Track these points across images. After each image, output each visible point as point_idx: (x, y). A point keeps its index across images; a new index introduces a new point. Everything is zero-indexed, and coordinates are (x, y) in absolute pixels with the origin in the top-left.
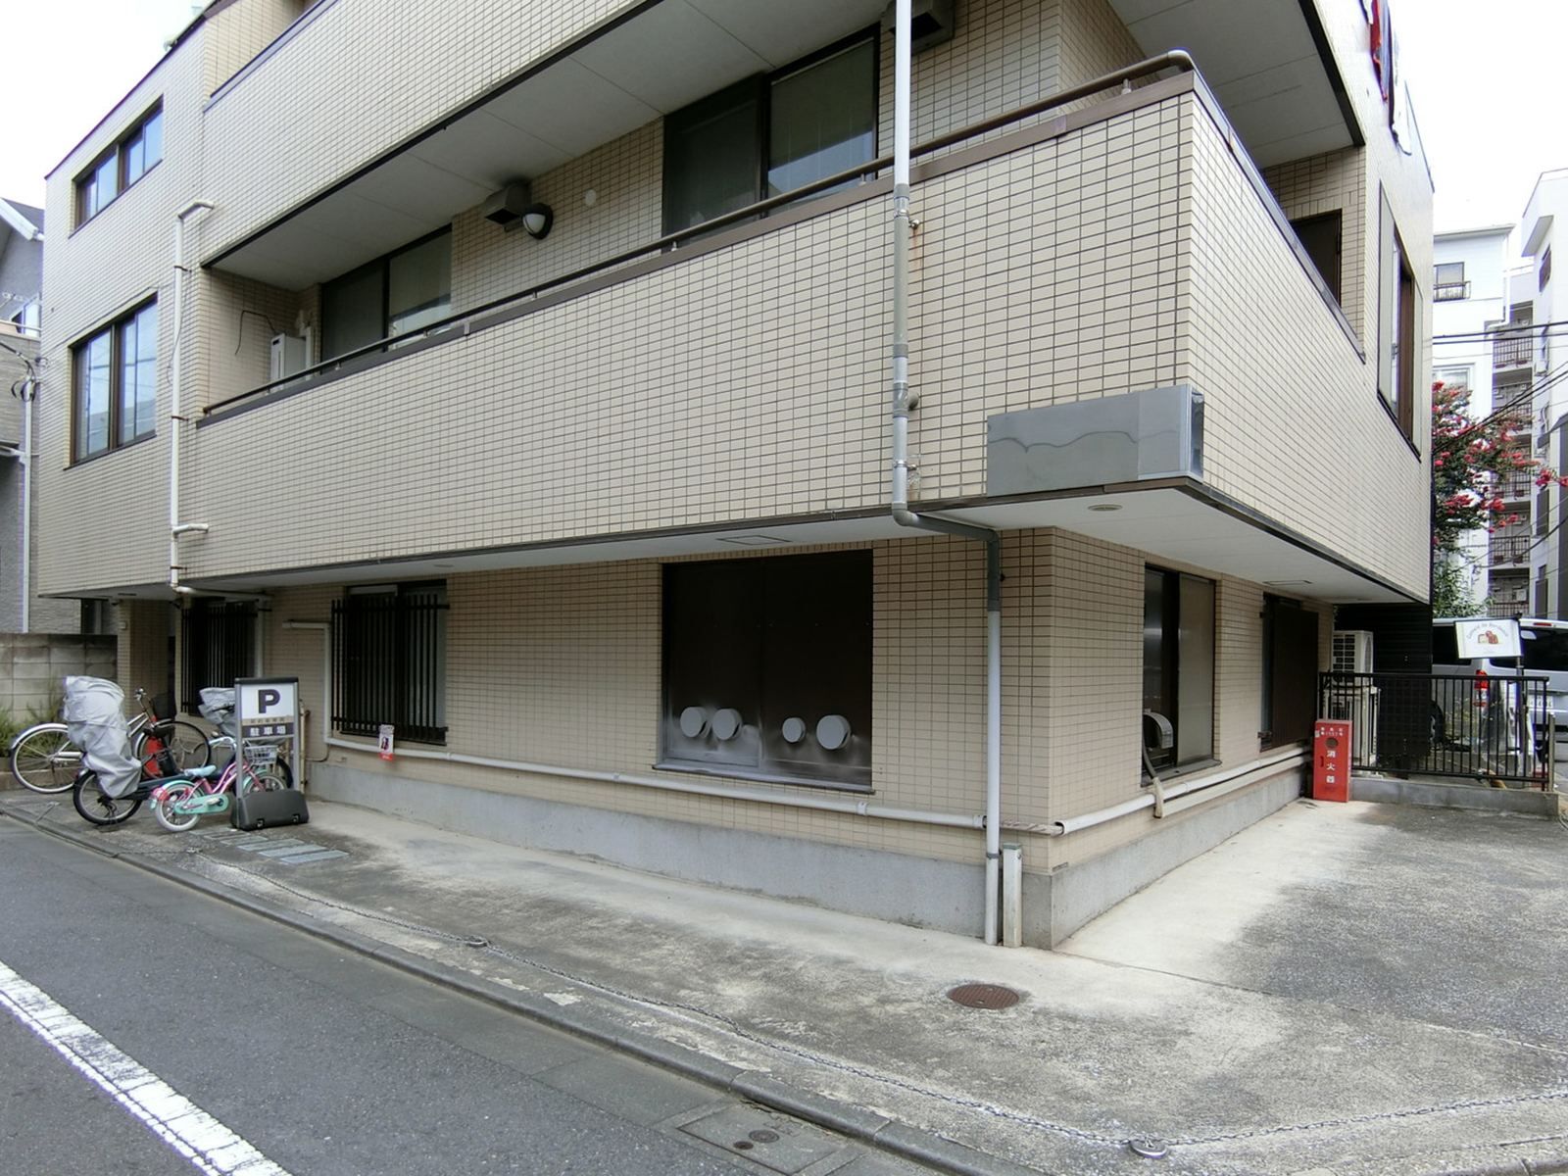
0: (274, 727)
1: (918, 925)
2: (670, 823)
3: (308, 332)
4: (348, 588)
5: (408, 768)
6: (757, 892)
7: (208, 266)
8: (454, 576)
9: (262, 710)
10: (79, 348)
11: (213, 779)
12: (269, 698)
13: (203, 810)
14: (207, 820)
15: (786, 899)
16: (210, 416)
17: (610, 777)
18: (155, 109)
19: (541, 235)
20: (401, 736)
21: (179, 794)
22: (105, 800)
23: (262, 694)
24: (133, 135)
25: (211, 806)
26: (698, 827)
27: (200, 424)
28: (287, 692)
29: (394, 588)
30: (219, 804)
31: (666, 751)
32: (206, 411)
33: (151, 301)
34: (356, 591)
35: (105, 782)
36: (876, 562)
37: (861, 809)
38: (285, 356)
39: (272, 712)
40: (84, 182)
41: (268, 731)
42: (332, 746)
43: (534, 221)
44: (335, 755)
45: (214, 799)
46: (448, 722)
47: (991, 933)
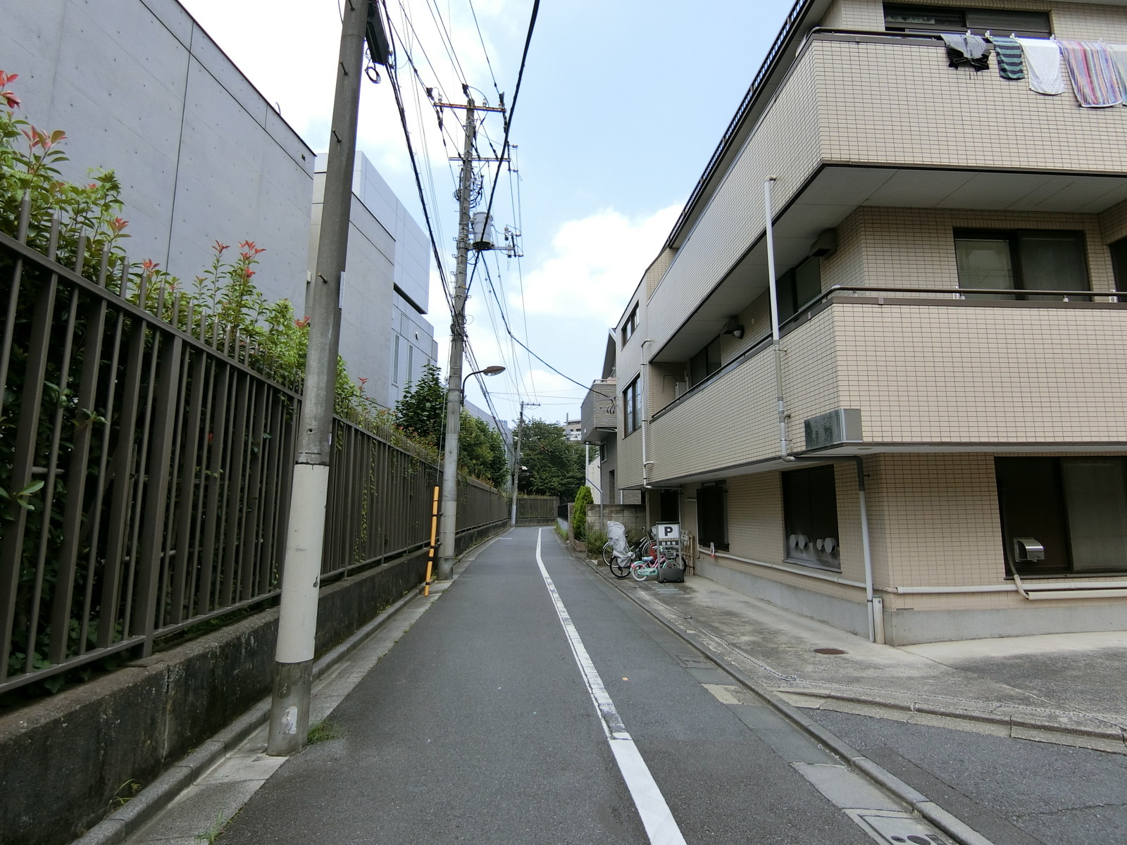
0: (671, 542)
1: (856, 634)
2: (789, 586)
3: (687, 379)
4: (703, 483)
5: (721, 561)
6: (812, 618)
7: (651, 362)
8: (729, 478)
9: (666, 535)
10: (625, 392)
11: (652, 562)
12: (669, 530)
13: (648, 574)
14: (649, 579)
15: (820, 621)
16: (654, 418)
17: (770, 565)
18: (637, 305)
19: (741, 337)
20: (717, 548)
21: (640, 567)
22: (620, 568)
23: (666, 528)
24: (633, 314)
25: (651, 572)
26: (795, 588)
27: (651, 422)
28: (675, 527)
29: (714, 484)
30: (654, 572)
31: (788, 554)
32: (653, 417)
33: (638, 376)
34: (706, 485)
35: (619, 560)
36: (835, 469)
37: (835, 579)
38: (679, 389)
39: (670, 536)
40: (624, 330)
41: (669, 543)
42: (700, 552)
43: (737, 333)
44: (702, 556)
45: (651, 570)
46: (730, 542)
47: (871, 638)
